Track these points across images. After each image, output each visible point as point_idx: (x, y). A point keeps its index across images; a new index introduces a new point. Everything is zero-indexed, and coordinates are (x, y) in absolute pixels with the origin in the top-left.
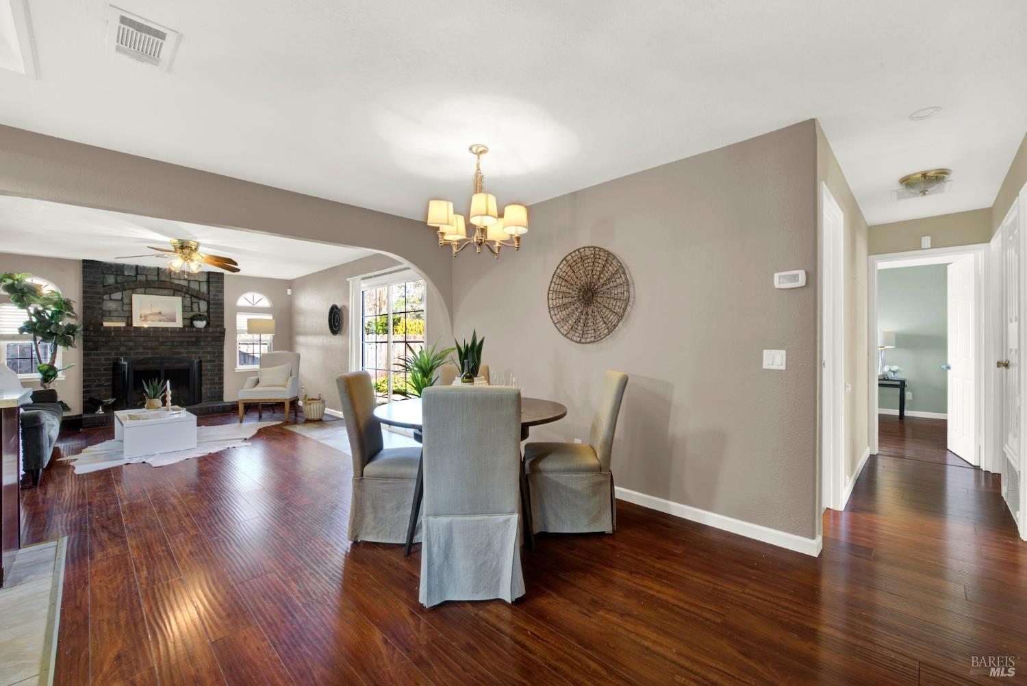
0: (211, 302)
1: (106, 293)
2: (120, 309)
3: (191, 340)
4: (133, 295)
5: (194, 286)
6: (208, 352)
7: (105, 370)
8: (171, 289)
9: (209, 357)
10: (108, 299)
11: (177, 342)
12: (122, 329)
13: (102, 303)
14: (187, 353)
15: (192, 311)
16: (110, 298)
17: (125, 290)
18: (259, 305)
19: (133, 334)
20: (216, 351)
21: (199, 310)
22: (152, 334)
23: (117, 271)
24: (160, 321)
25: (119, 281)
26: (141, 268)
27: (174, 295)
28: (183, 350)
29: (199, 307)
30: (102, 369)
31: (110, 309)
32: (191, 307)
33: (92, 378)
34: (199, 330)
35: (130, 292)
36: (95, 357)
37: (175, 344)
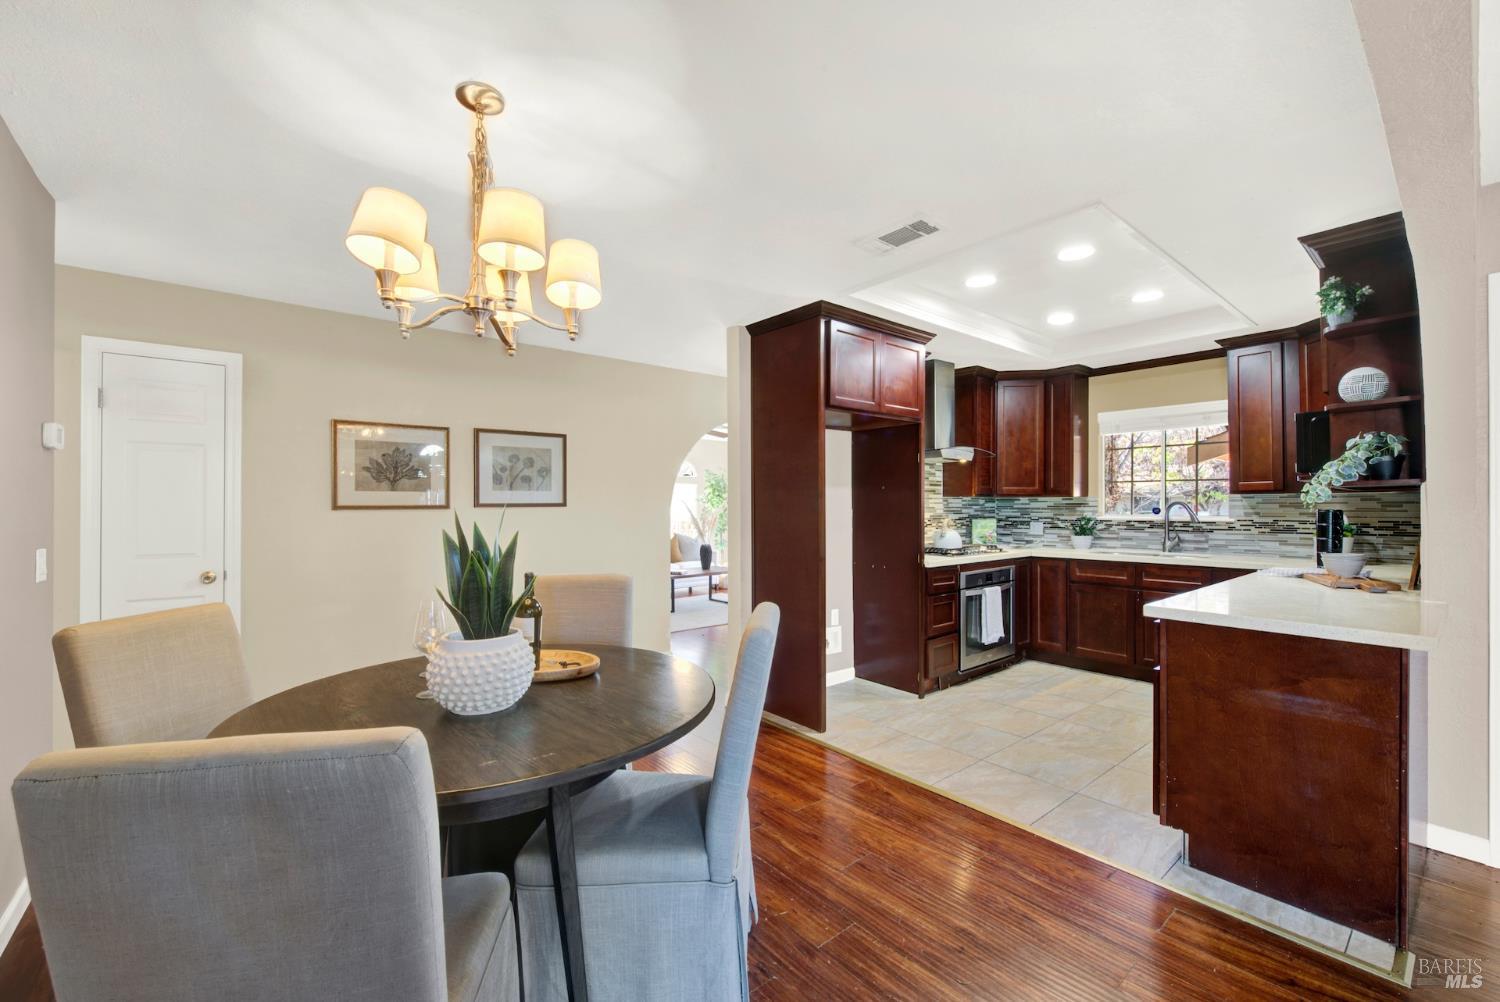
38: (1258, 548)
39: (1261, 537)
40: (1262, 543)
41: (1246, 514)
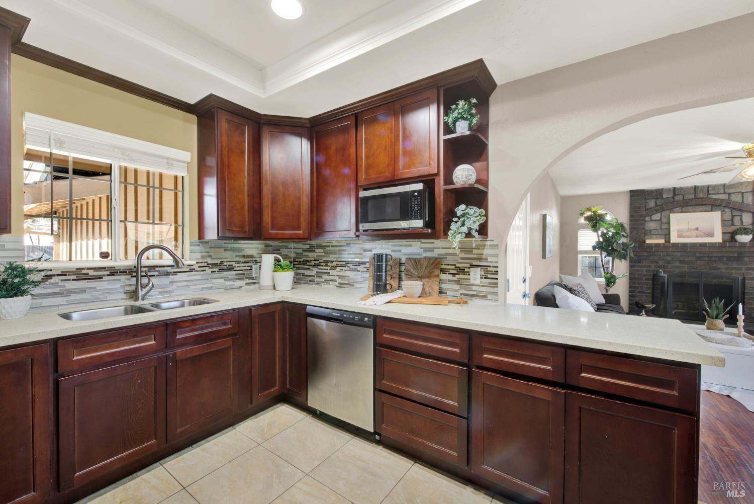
1: (648, 215)
2: (659, 228)
3: (731, 255)
4: (672, 215)
5: (736, 198)
7: (646, 279)
8: (708, 205)
10: (649, 220)
11: (716, 257)
12: (662, 246)
13: (643, 224)
14: (727, 269)
15: (733, 224)
16: (651, 219)
17: (663, 211)
19: (671, 249)
21: (742, 223)
22: (689, 250)
23: (656, 195)
24: (697, 237)
25: (658, 204)
26: (677, 189)
27: (712, 211)
28: (721, 266)
29: (742, 220)
30: (644, 278)
31: (651, 228)
32: (733, 221)
33: (636, 285)
34: (743, 244)
35: (668, 212)
36: (639, 269)
37: (714, 259)
38: (210, 285)
39: (214, 275)
40: (214, 281)
41: (203, 257)
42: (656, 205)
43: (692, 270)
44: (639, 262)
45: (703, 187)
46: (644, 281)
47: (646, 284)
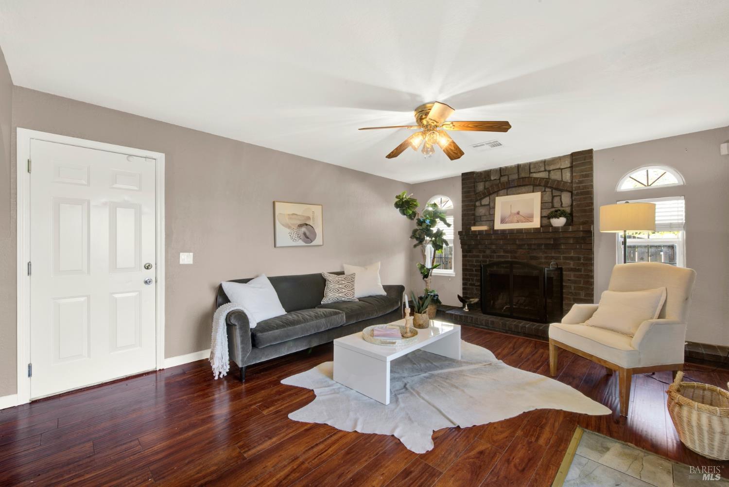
0: (575, 192)
1: (477, 201)
2: (487, 213)
3: (548, 242)
4: (497, 198)
5: (556, 176)
6: (571, 258)
7: (476, 271)
8: (530, 185)
9: (572, 264)
10: (479, 205)
11: (534, 244)
12: (484, 233)
13: (475, 210)
14: (546, 258)
15: (553, 207)
16: (481, 204)
17: (490, 194)
18: (660, 183)
19: (493, 237)
20: (582, 256)
21: (562, 204)
22: (509, 237)
23: (485, 178)
24: (518, 222)
25: (487, 187)
26: (503, 169)
27: (533, 192)
28: (541, 255)
29: (561, 201)
30: (474, 269)
31: (481, 214)
32: (552, 202)
34: (556, 229)
35: (495, 195)
36: (470, 259)
37: (533, 247)
42: (485, 188)
43: (514, 260)
44: (470, 251)
45: (525, 165)
46: (475, 273)
47: (476, 275)
